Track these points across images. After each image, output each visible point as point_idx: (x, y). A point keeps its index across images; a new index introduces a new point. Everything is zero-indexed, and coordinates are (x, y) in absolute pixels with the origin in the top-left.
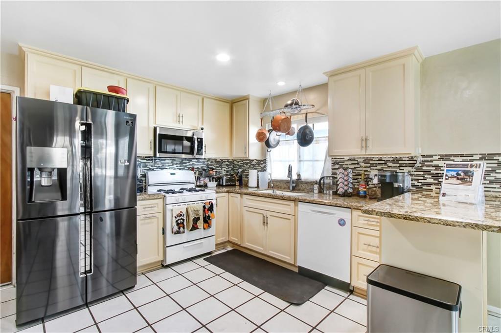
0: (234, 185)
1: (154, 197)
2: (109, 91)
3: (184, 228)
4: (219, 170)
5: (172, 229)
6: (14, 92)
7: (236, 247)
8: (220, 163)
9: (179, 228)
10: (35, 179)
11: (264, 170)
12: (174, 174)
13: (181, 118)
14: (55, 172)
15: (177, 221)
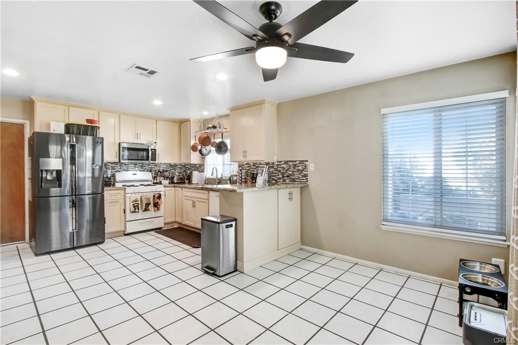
0: (184, 183)
1: (119, 189)
2: (87, 123)
3: (138, 209)
4: (173, 171)
5: (130, 209)
6: (26, 123)
7: (181, 226)
8: (173, 166)
9: (135, 209)
10: (44, 176)
11: (203, 171)
12: (136, 174)
13: (139, 136)
14: (54, 173)
15: (133, 205)
